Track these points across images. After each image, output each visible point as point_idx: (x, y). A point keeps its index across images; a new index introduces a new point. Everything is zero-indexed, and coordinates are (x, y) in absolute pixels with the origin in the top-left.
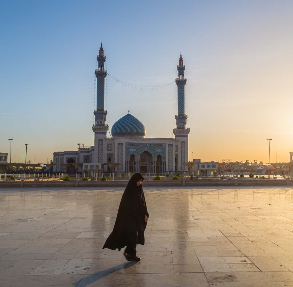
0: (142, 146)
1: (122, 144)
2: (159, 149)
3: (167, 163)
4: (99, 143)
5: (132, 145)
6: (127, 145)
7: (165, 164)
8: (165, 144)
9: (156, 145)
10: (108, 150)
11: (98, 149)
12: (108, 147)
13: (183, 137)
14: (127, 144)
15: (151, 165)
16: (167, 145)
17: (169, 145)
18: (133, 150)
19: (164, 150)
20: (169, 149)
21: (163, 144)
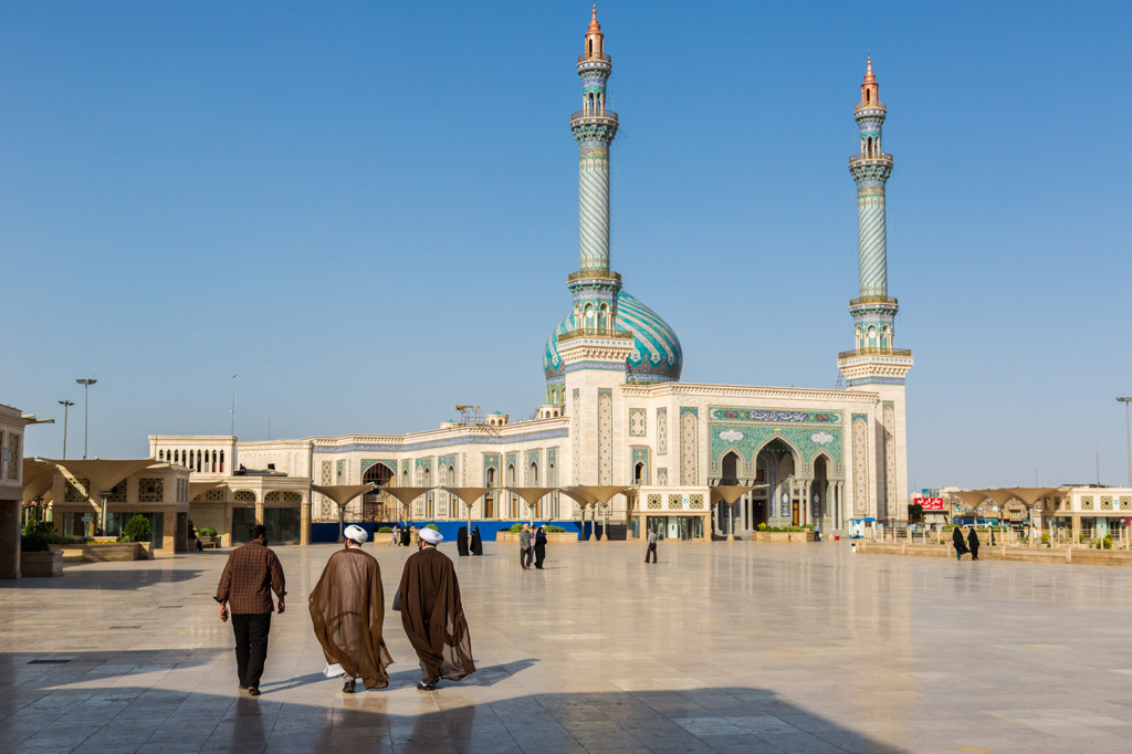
0: (763, 420)
1: (694, 411)
2: (822, 433)
3: (849, 486)
4: (600, 405)
5: (729, 414)
6: (712, 416)
7: (839, 491)
8: (841, 412)
9: (812, 418)
10: (632, 433)
11: (596, 430)
12: (632, 422)
13: (887, 387)
14: (712, 411)
15: (782, 495)
16: (848, 418)
17: (855, 417)
18: (732, 436)
19: (837, 435)
20: (854, 433)
21: (836, 411)
